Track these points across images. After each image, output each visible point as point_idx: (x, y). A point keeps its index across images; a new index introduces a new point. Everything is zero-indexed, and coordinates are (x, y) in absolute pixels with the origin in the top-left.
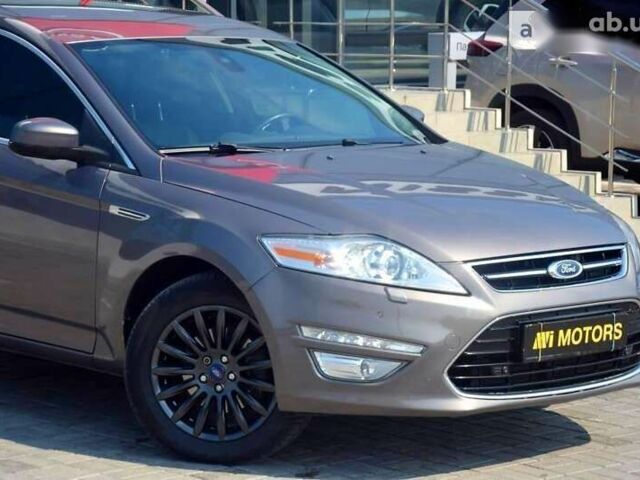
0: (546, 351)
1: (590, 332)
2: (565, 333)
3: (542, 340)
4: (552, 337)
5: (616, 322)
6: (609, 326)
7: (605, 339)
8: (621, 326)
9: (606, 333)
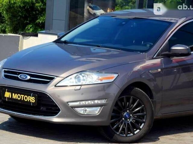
3: (7, 95)
4: (11, 95)
5: (32, 97)
6: (30, 97)
7: (29, 101)
8: (34, 98)
9: (29, 99)
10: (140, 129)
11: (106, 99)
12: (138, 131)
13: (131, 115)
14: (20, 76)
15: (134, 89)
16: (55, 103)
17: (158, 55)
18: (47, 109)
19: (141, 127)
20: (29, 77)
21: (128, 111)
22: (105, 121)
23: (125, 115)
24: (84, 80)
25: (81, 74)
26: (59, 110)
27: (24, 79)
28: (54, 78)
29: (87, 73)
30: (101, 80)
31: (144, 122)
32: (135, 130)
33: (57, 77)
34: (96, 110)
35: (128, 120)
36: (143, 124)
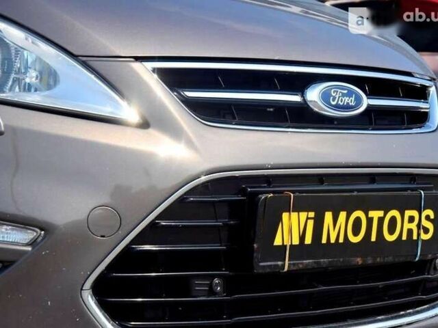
0: (299, 250)
1: (381, 220)
2: (336, 219)
3: (293, 228)
4: (311, 224)
6: (413, 212)
7: (405, 237)
8: (433, 216)
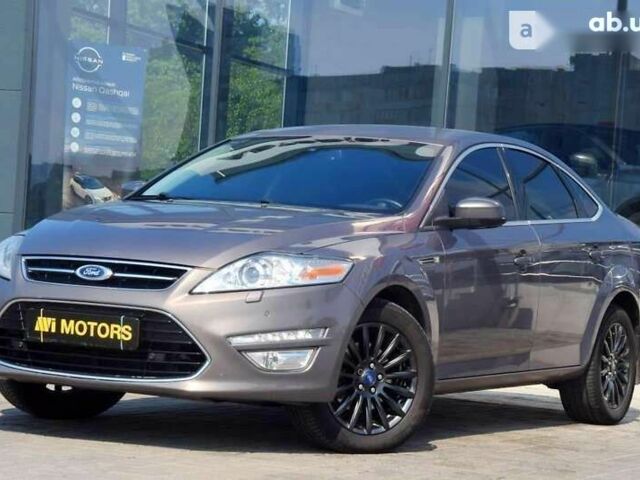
2: (68, 323)
3: (44, 324)
4: (54, 324)
5: (124, 324)
6: (117, 326)
7: (112, 337)
8: (130, 329)
9: (113, 332)
10: (402, 415)
11: (326, 328)
12: (397, 418)
13: (380, 377)
14: (82, 272)
15: (387, 307)
16: (192, 340)
17: (428, 223)
18: (168, 357)
19: (404, 409)
20: (108, 273)
21: (372, 365)
22: (325, 388)
23: (366, 377)
24: (267, 276)
25: (257, 261)
26: (202, 359)
27: (95, 279)
28: (186, 271)
29: (274, 259)
30: (312, 276)
31: (412, 396)
32: (389, 416)
33: (193, 267)
34: (303, 359)
35: (373, 390)
36: (408, 402)
